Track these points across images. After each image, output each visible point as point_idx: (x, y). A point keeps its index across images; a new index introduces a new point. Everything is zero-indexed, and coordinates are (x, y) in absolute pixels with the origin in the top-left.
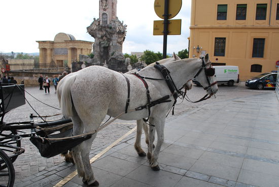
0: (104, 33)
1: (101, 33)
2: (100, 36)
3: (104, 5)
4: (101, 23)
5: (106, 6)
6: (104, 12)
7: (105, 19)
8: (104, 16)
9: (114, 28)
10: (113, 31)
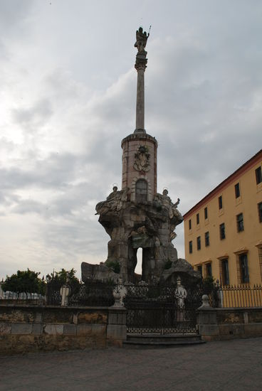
0: (143, 218)
1: (134, 218)
2: (132, 225)
3: (143, 164)
4: (133, 198)
5: (146, 166)
6: (142, 177)
7: (144, 192)
8: (141, 185)
9: (165, 210)
10: (163, 215)
